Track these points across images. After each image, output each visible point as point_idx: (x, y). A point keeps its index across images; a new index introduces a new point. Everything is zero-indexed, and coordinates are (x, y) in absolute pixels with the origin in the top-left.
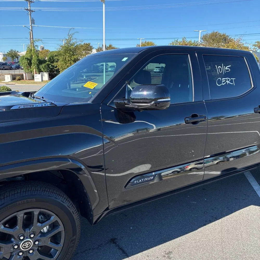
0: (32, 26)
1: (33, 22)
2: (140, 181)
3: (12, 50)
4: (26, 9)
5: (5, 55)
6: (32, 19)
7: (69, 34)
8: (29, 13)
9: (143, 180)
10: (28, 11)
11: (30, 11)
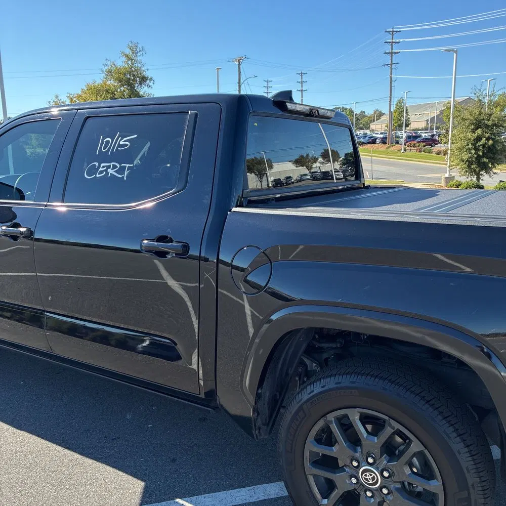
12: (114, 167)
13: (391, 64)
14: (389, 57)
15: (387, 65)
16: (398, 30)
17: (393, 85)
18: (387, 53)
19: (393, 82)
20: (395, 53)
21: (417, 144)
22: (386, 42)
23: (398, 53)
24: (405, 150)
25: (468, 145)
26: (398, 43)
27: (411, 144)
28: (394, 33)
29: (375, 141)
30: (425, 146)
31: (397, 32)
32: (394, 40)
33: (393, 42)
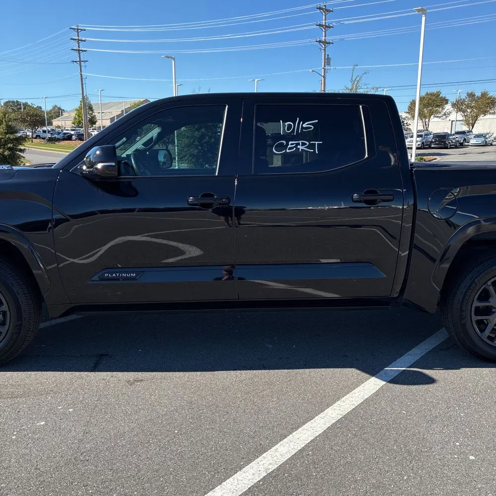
0: (325, 69)
1: (328, 61)
2: (114, 275)
4: (318, 40)
6: (326, 57)
8: (323, 46)
9: (119, 275)
10: (322, 44)
11: (325, 43)
13: (80, 61)
14: (76, 53)
15: (76, 62)
16: (83, 28)
17: (84, 83)
18: (74, 50)
19: (84, 80)
20: (83, 51)
22: (72, 39)
23: (85, 51)
25: (194, 142)
26: (84, 41)
28: (79, 31)
29: (71, 138)
31: (82, 30)
32: (80, 38)
33: (79, 40)
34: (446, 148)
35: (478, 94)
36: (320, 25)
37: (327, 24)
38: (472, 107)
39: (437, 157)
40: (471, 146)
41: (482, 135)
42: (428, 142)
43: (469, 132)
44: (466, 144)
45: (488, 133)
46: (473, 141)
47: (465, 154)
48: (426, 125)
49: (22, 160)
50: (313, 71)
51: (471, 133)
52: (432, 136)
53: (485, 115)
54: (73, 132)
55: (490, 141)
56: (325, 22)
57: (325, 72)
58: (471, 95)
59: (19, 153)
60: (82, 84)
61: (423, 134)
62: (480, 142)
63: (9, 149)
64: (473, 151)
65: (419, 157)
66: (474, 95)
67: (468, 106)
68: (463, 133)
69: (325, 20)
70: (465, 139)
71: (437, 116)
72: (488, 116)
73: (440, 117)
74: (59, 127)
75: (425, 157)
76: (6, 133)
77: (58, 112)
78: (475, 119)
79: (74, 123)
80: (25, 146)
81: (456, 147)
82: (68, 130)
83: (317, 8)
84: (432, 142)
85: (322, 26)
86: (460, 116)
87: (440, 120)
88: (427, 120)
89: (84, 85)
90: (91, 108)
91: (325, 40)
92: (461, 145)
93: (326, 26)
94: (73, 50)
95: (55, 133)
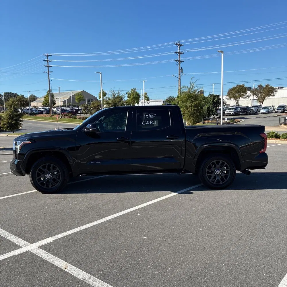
0: (180, 75)
1: (181, 70)
3: (170, 97)
4: (176, 60)
5: (164, 102)
6: (181, 68)
7: (191, 83)
8: (179, 63)
11: (180, 61)
12: (151, 122)
13: (48, 72)
14: (46, 68)
15: (46, 72)
17: (50, 83)
20: (50, 66)
21: (68, 114)
22: (44, 60)
24: (61, 117)
26: (51, 61)
27: (64, 114)
28: (48, 56)
29: (43, 113)
30: (72, 115)
31: (50, 56)
32: (49, 60)
33: (48, 61)
34: (247, 115)
35: (264, 85)
36: (177, 53)
37: (180, 52)
38: (261, 93)
39: (242, 120)
40: (262, 113)
41: (267, 107)
42: (238, 111)
43: (260, 106)
44: (259, 112)
45: (270, 107)
46: (262, 111)
47: (257, 118)
48: (238, 102)
49: (21, 125)
50: (174, 76)
51: (261, 107)
52: (240, 108)
53: (269, 97)
54: (43, 110)
55: (271, 110)
56: (179, 51)
57: (180, 76)
58: (260, 86)
59: (20, 122)
60: (49, 84)
61: (235, 107)
62: (266, 111)
63: (15, 120)
64: (261, 116)
65: (232, 120)
66: (262, 86)
67: (259, 92)
68: (256, 106)
69: (179, 50)
70: (258, 110)
71: (243, 97)
72: (271, 97)
73: (245, 98)
74: (35, 107)
75: (235, 120)
76: (14, 112)
77: (34, 98)
78: (263, 99)
79: (43, 104)
80: (23, 118)
81: (253, 114)
82: (40, 108)
83: (175, 44)
84: (239, 112)
85: (178, 53)
86: (255, 97)
87: (245, 99)
88: (238, 100)
89: (50, 84)
90: (53, 96)
91: (180, 60)
92: (256, 113)
93: (180, 53)
94: (45, 66)
95: (34, 110)
